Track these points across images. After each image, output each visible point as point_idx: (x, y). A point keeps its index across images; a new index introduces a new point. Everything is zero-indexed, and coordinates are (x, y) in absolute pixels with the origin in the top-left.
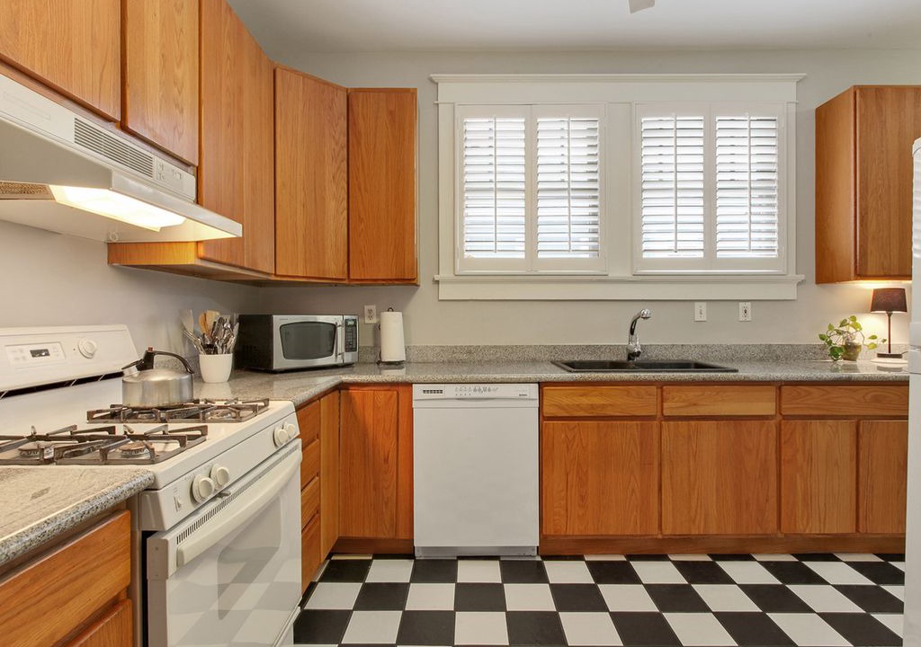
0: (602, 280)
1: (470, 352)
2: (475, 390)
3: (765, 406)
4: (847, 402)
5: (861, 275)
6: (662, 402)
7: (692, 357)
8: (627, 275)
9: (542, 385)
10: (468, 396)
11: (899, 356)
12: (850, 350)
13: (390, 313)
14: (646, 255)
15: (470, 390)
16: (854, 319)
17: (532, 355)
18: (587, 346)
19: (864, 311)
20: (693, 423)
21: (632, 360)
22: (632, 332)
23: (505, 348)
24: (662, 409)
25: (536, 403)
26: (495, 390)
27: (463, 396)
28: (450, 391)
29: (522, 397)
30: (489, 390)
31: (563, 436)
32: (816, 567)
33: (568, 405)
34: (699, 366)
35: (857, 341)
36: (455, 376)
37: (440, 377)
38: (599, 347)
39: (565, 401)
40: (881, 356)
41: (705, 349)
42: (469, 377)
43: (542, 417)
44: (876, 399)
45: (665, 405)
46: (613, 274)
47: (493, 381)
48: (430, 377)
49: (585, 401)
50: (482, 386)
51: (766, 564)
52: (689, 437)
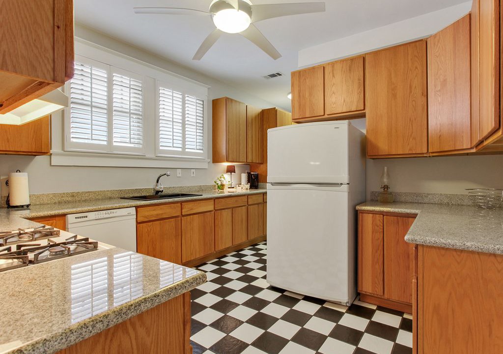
0: (142, 158)
1: (73, 196)
2: (106, 214)
3: (210, 207)
4: (231, 203)
5: (228, 161)
6: (182, 209)
7: (177, 192)
8: (153, 156)
9: (137, 207)
10: (102, 217)
11: (233, 188)
12: (222, 186)
13: (18, 173)
14: (161, 148)
15: (103, 214)
16: (223, 175)
17: (109, 195)
18: (136, 189)
19: (225, 173)
20: (191, 216)
21: (158, 194)
22: (158, 182)
23: (94, 193)
24: (182, 212)
25: (135, 216)
26: (115, 212)
27: (100, 218)
28: (91, 216)
29: (129, 214)
30: (113, 213)
31: (146, 230)
32: (223, 260)
33: (148, 215)
34: (183, 195)
35: (224, 183)
36: (94, 207)
37: (86, 209)
38: (141, 190)
39: (147, 214)
40: (229, 188)
41: (181, 188)
42: (102, 207)
43: (138, 223)
44: (236, 201)
45: (183, 211)
46: (148, 156)
47: (115, 208)
48: (79, 209)
49: (155, 213)
50: (109, 211)
51: (212, 264)
52: (191, 222)
